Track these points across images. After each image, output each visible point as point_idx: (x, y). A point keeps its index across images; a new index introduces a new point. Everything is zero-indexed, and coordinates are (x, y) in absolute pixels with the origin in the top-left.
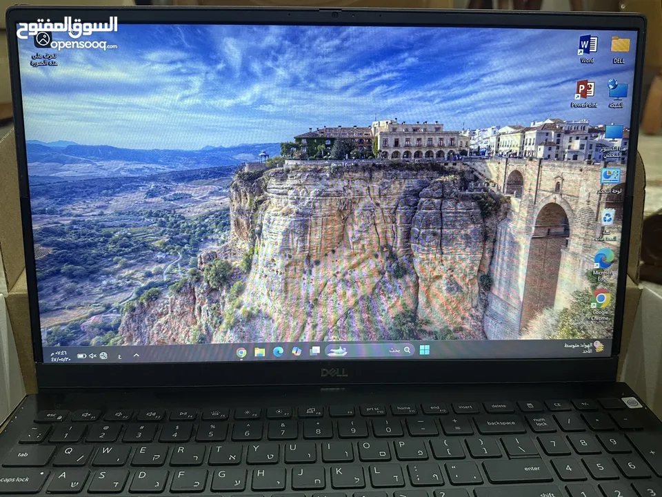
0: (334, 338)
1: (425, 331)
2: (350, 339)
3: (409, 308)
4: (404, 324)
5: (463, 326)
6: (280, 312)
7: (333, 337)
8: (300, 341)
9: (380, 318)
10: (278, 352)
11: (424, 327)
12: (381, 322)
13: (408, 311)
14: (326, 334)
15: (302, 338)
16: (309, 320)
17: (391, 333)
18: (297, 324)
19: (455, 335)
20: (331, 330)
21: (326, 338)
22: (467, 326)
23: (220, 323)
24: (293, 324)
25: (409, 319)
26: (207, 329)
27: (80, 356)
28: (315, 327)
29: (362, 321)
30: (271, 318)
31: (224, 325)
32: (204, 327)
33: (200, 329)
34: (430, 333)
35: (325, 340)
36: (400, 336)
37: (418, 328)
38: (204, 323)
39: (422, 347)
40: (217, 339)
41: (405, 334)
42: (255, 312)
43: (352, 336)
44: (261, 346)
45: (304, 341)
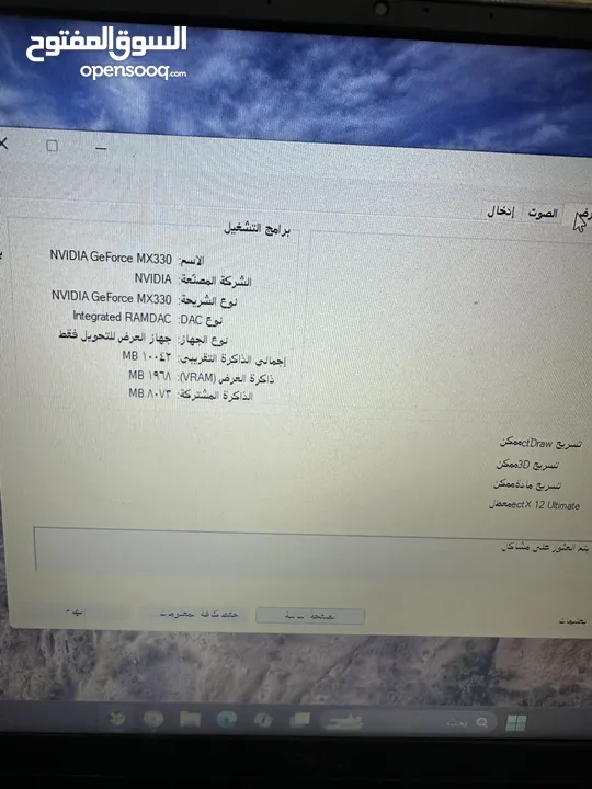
0: (322, 700)
1: (504, 691)
3: (477, 650)
4: (463, 678)
5: (580, 684)
6: (215, 650)
7: (318, 697)
8: (252, 702)
9: (417, 666)
11: (503, 684)
12: (418, 672)
13: (475, 655)
14: (306, 691)
15: (258, 697)
16: (273, 665)
17: (438, 694)
18: (248, 671)
19: (561, 699)
20: (316, 685)
22: (588, 684)
23: (93, 664)
24: (240, 671)
25: (476, 669)
26: (66, 676)
28: (283, 678)
29: (381, 670)
30: (196, 661)
31: (99, 669)
32: (59, 672)
33: (53, 677)
34: (514, 695)
36: (454, 697)
37: (492, 686)
38: (59, 663)
40: (86, 692)
41: (463, 696)
42: (163, 648)
43: (358, 696)
45: (260, 702)
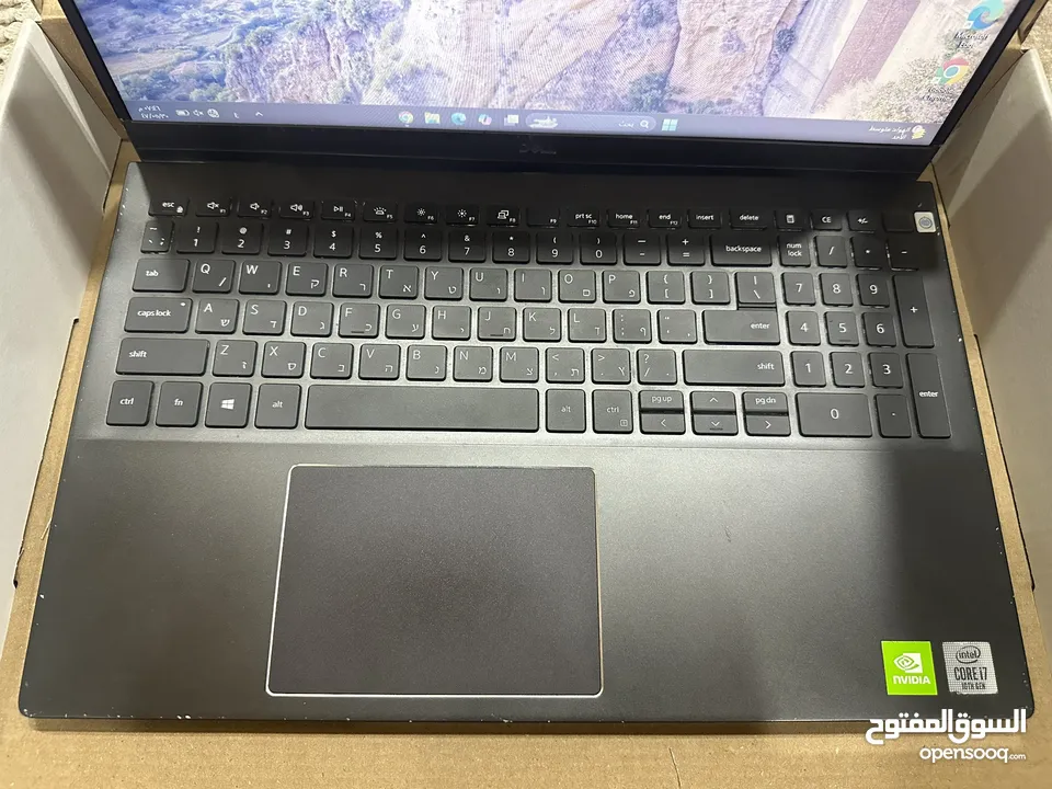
0: (540, 106)
1: (676, 102)
2: (563, 108)
3: (657, 71)
4: (646, 92)
5: (733, 98)
6: (460, 68)
7: (538, 104)
8: (490, 107)
9: (611, 82)
10: (459, 119)
11: (674, 97)
12: (612, 87)
13: (656, 75)
14: (529, 99)
15: (494, 102)
16: (504, 78)
17: (625, 102)
18: (486, 84)
19: (718, 108)
20: (536, 95)
21: (528, 104)
22: (739, 99)
23: (371, 78)
24: (480, 84)
25: (655, 85)
26: (353, 86)
27: (181, 113)
28: (512, 89)
29: (584, 85)
30: (446, 76)
31: (376, 82)
32: (347, 84)
33: (343, 87)
34: (683, 105)
35: (527, 107)
36: (638, 104)
37: (666, 98)
38: (347, 77)
39: (666, 121)
40: (369, 98)
41: (645, 105)
42: (422, 66)
43: (566, 104)
44: (433, 110)
45: (496, 107)
